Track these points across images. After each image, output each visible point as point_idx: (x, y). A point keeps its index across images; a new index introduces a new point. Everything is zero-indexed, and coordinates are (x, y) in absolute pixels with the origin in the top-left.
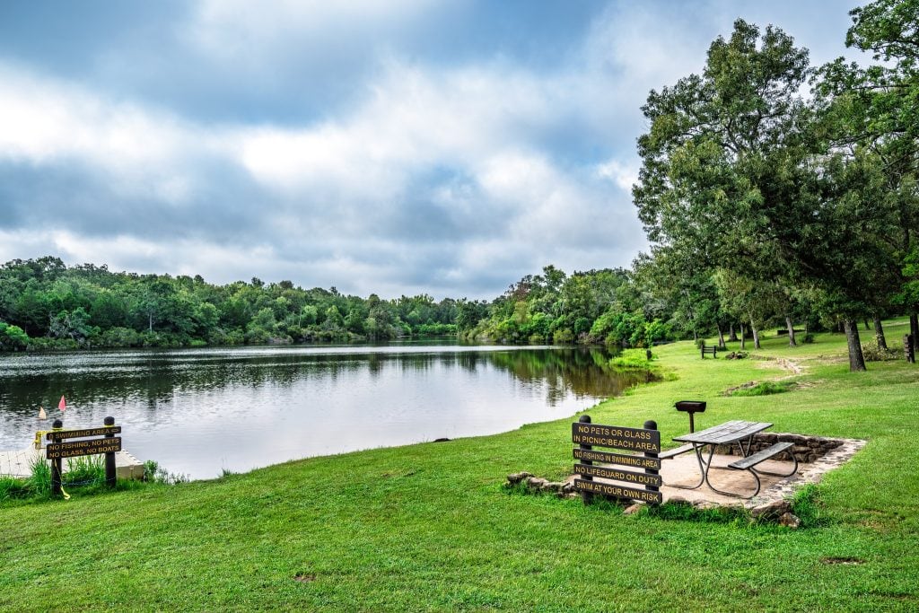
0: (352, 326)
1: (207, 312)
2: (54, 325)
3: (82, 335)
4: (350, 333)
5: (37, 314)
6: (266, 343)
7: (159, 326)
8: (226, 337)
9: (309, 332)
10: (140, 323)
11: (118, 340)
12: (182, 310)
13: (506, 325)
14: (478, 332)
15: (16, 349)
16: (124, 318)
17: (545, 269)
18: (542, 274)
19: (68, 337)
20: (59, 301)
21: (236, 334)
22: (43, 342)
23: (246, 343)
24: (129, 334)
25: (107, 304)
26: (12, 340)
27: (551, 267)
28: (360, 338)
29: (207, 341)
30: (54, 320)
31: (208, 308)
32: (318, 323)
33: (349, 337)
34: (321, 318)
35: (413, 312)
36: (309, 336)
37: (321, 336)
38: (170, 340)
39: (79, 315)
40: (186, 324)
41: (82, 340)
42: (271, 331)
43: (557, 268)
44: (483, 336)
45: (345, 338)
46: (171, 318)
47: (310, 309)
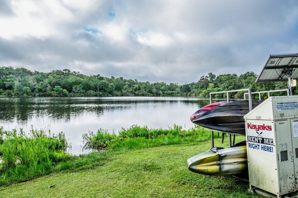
0: (149, 91)
1: (112, 86)
2: (74, 90)
3: (82, 92)
4: (149, 94)
5: (69, 86)
6: (128, 96)
7: (100, 90)
8: (117, 94)
9: (138, 93)
10: (95, 89)
11: (91, 94)
12: (106, 85)
13: (207, 91)
14: (191, 94)
15: (65, 96)
16: (91, 88)
17: (209, 74)
18: (208, 76)
19: (78, 93)
20: (74, 82)
21: (119, 93)
22: (72, 94)
23: (122, 95)
24: (93, 92)
25: (86, 83)
26: (64, 93)
27: (211, 73)
28: (152, 95)
29: (112, 95)
30: (74, 87)
31: (112, 85)
32: (139, 90)
33: (149, 95)
34: (139, 89)
35: (162, 87)
36: (138, 94)
37: (141, 94)
38: (104, 94)
39: (80, 86)
40: (108, 90)
41: (82, 94)
42: (128, 92)
43: (213, 74)
44: (193, 95)
45: (148, 95)
46: (104, 88)
47: (136, 86)
